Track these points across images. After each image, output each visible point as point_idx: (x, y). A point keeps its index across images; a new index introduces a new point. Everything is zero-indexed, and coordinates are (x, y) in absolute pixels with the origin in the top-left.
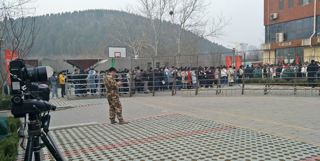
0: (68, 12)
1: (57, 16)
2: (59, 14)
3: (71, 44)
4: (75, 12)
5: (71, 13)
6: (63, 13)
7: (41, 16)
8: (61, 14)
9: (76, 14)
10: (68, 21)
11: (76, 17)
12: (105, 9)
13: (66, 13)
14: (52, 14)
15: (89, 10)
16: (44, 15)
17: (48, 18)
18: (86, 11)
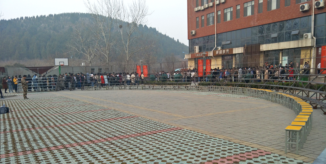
0: (43, 15)
1: (32, 19)
2: (34, 17)
3: (45, 48)
4: (51, 15)
5: (46, 16)
6: (37, 16)
7: (14, 19)
8: (35, 18)
9: (51, 17)
10: (43, 25)
11: (51, 21)
12: (81, 13)
13: (41, 16)
14: (26, 18)
15: (64, 13)
16: (18, 19)
17: (22, 21)
18: (61, 15)
